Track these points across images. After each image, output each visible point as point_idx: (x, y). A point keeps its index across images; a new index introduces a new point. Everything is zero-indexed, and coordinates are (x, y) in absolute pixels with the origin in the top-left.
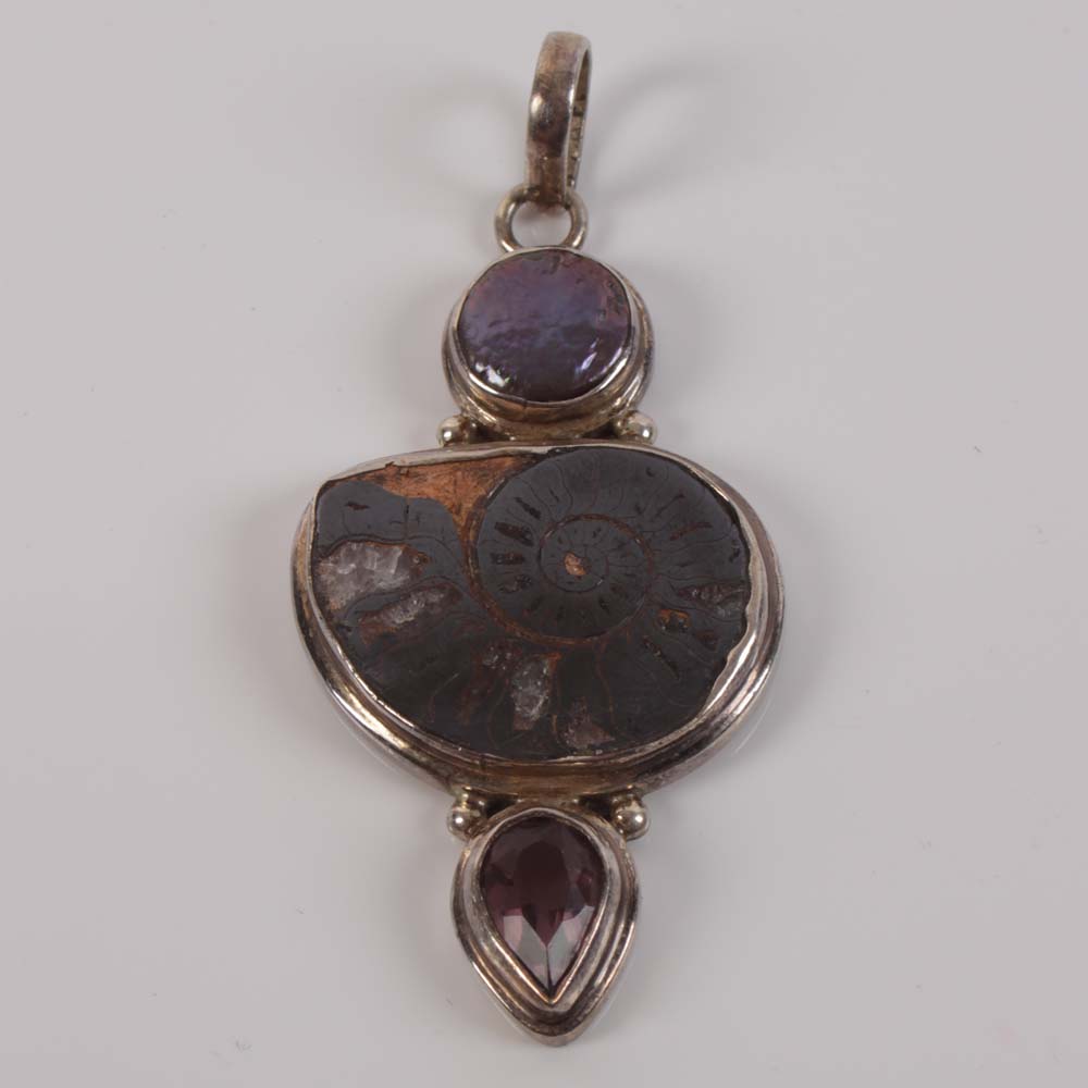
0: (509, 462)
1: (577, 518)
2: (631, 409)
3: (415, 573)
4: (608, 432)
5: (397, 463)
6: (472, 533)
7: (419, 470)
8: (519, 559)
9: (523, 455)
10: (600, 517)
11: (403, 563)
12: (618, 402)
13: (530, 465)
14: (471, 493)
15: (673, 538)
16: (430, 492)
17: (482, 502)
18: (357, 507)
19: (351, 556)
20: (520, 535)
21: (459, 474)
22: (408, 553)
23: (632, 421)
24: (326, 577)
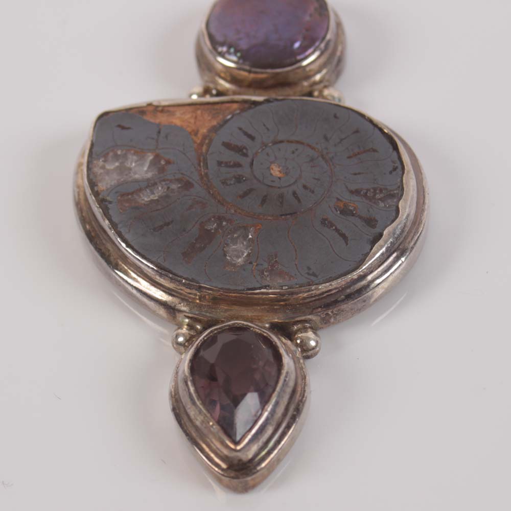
0: (235, 106)
1: (281, 142)
2: (327, 84)
3: (162, 170)
4: (310, 94)
5: (155, 103)
6: (204, 148)
7: (171, 109)
8: (238, 165)
9: (245, 102)
10: (298, 142)
11: (154, 163)
12: (318, 77)
13: (250, 108)
14: (206, 123)
15: (349, 157)
16: (178, 122)
17: (214, 129)
18: (123, 128)
19: (116, 157)
20: (240, 150)
21: (199, 112)
22: (157, 157)
23: (326, 92)
24: (97, 170)
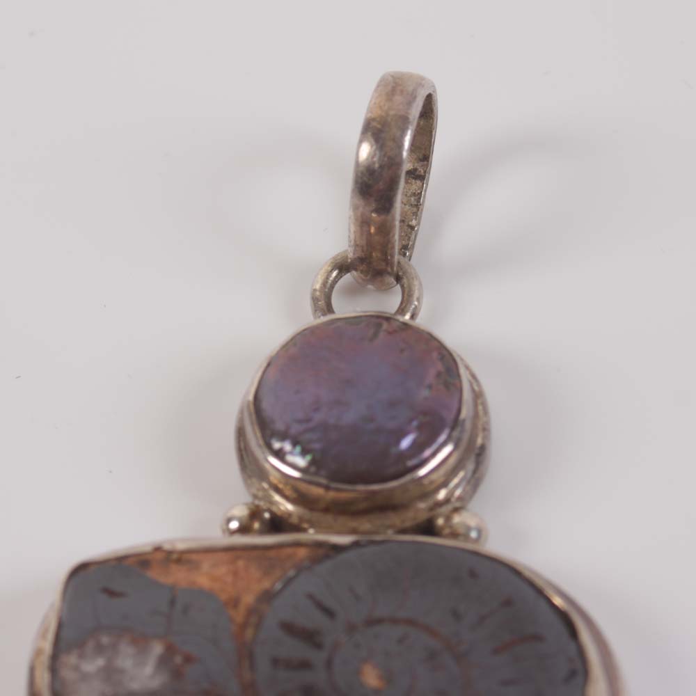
0: (302, 553)
1: (379, 621)
2: (458, 504)
3: (177, 674)
4: (428, 528)
5: (167, 547)
6: (249, 633)
7: (194, 557)
8: (305, 665)
9: (319, 545)
10: (410, 622)
11: (164, 661)
12: (442, 495)
13: (327, 557)
14: (253, 585)
15: (496, 651)
16: (203, 581)
17: (267, 597)
18: (111, 593)
19: (100, 650)
20: (310, 637)
21: (241, 563)
22: (170, 650)
23: (457, 519)
24: (67, 674)
